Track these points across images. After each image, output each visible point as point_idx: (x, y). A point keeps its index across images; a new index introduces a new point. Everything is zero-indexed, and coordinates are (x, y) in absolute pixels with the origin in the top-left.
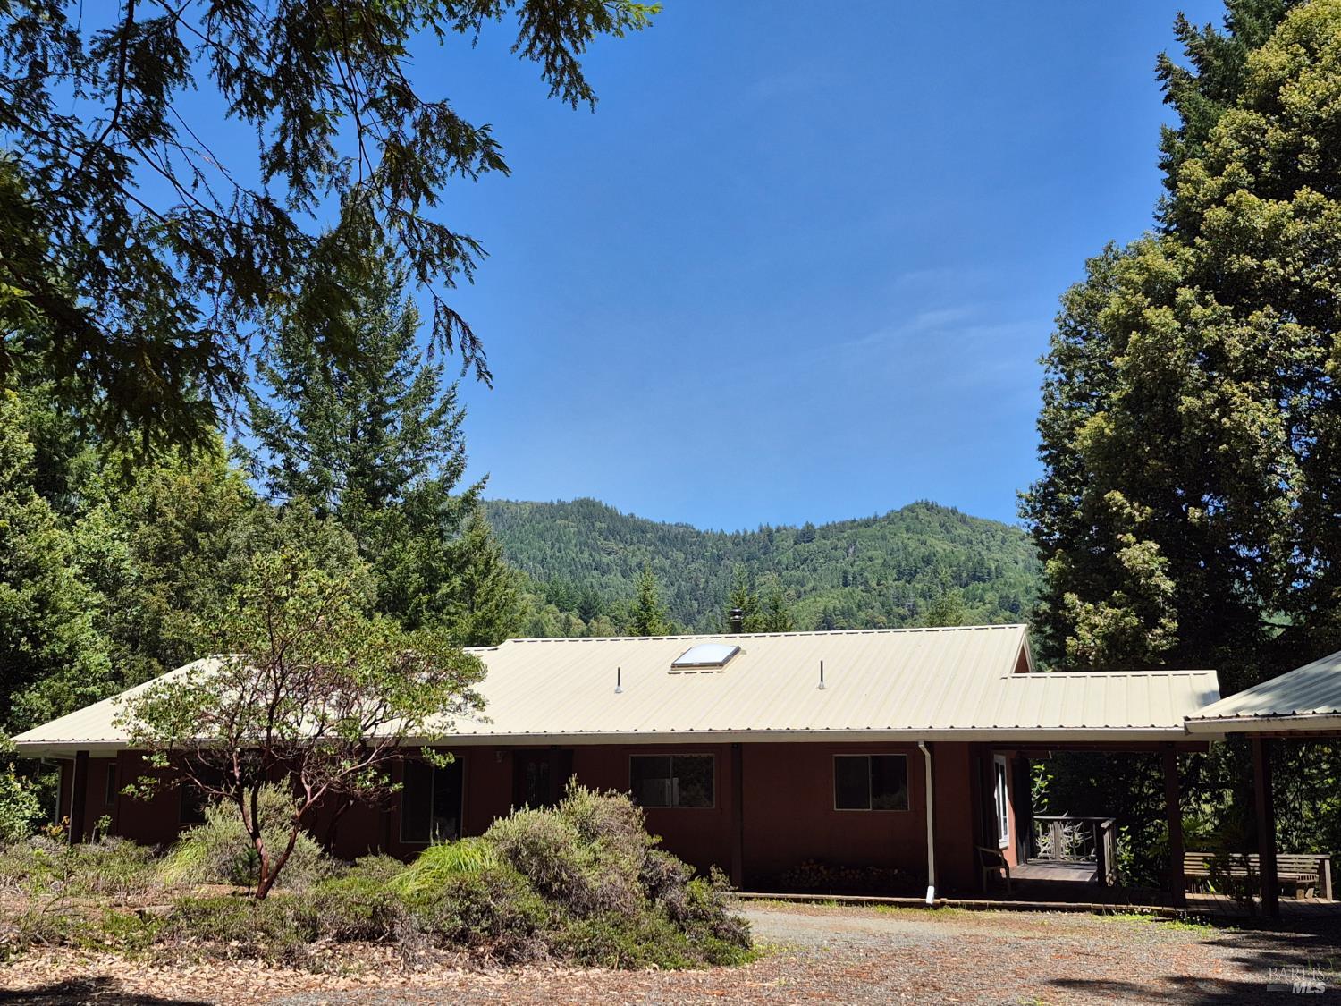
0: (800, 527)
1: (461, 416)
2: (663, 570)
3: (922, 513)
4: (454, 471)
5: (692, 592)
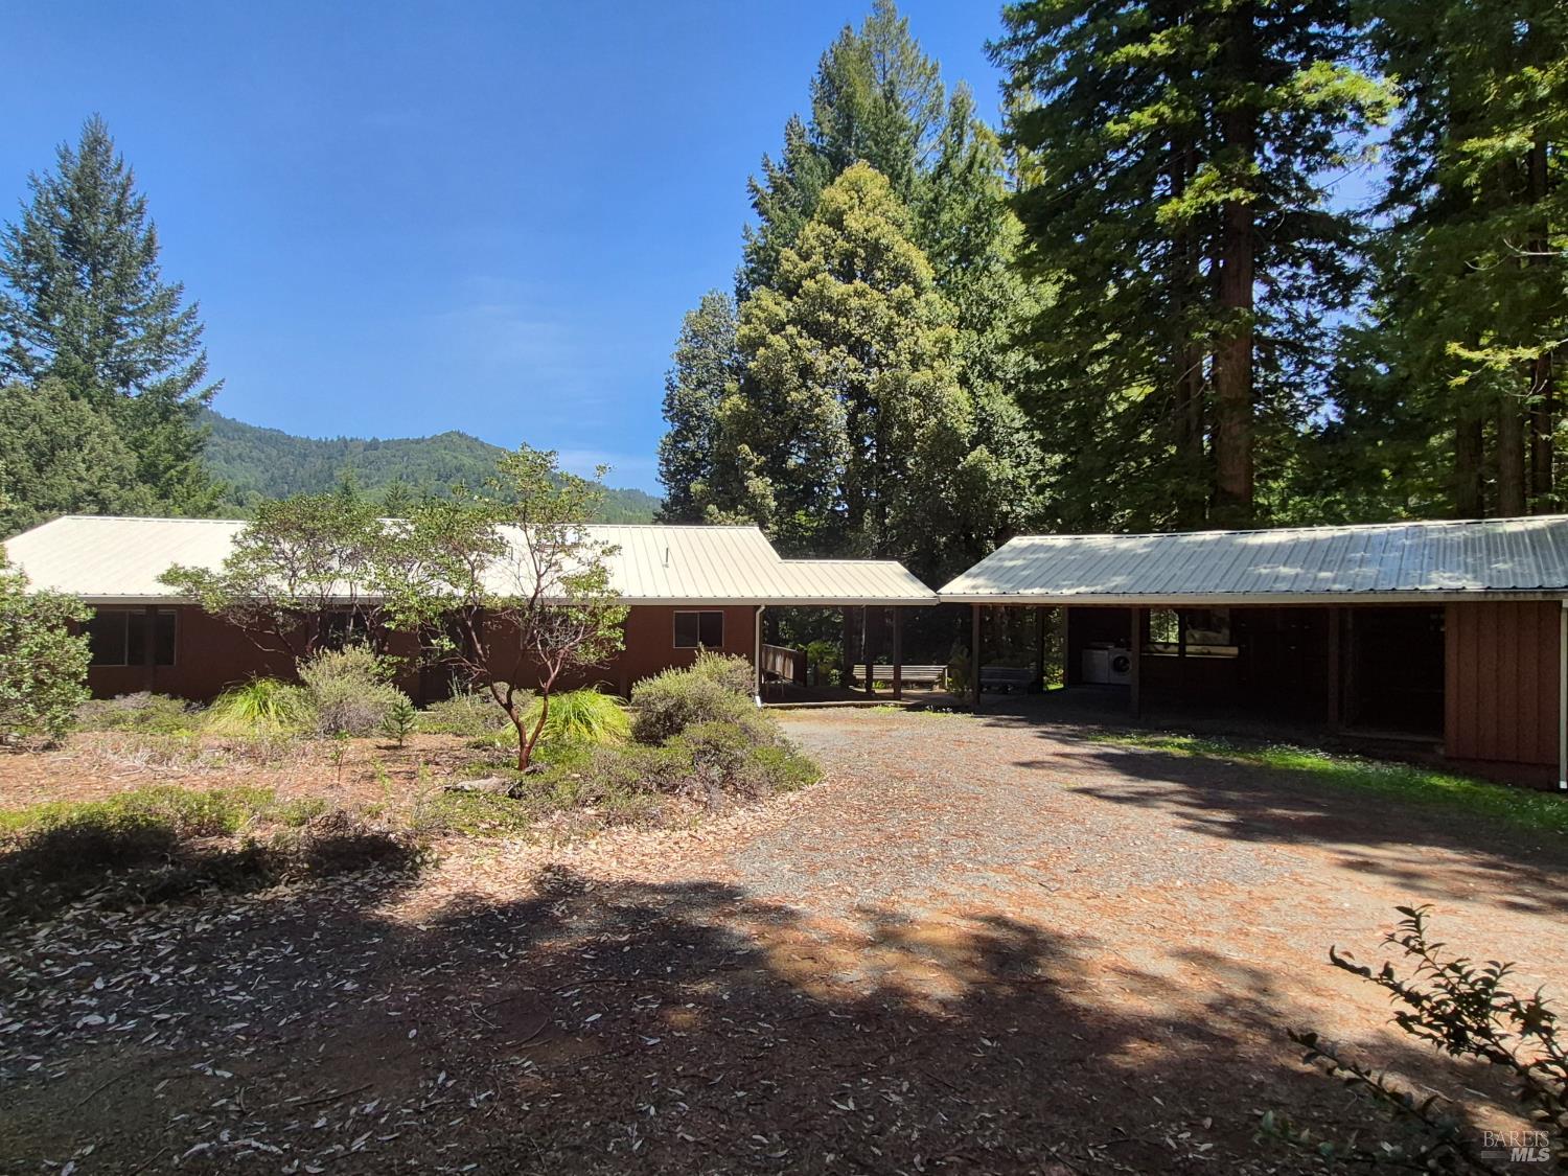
0: (369, 440)
1: (199, 331)
2: (259, 460)
3: (456, 438)
4: (196, 373)
5: (283, 478)
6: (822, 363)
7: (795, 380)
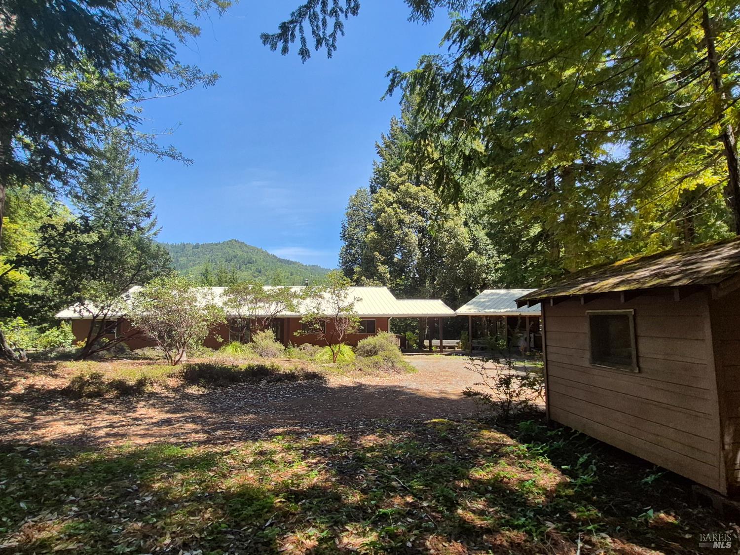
0: (194, 244)
6: (407, 219)
7: (397, 226)
